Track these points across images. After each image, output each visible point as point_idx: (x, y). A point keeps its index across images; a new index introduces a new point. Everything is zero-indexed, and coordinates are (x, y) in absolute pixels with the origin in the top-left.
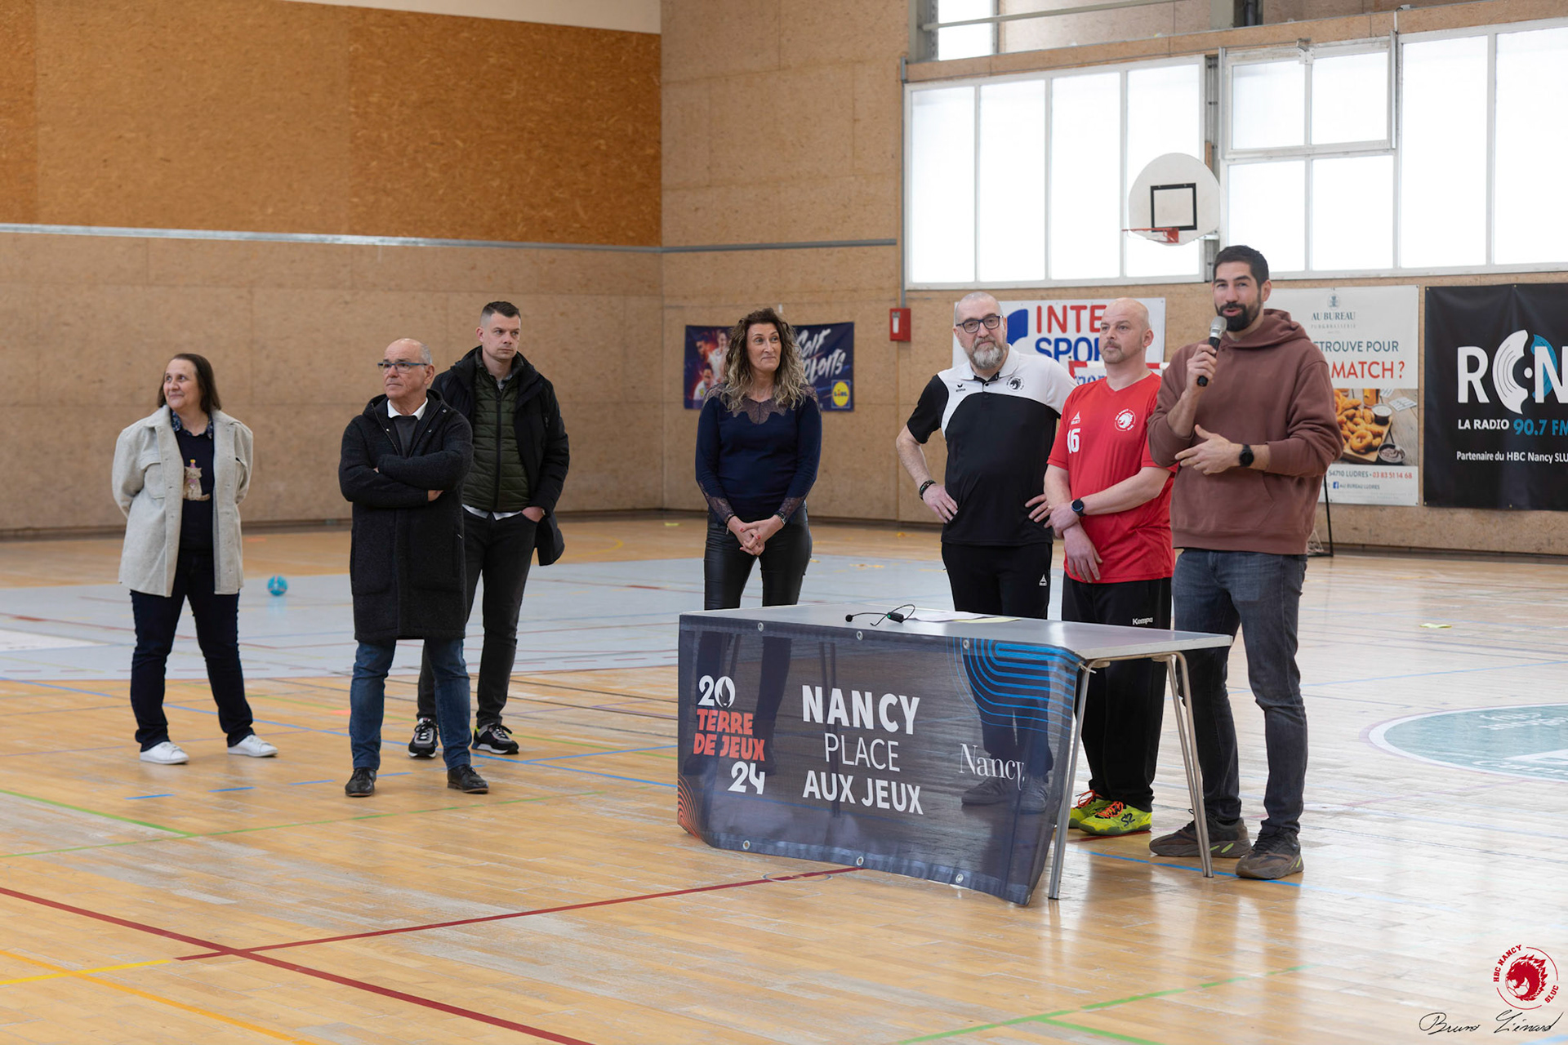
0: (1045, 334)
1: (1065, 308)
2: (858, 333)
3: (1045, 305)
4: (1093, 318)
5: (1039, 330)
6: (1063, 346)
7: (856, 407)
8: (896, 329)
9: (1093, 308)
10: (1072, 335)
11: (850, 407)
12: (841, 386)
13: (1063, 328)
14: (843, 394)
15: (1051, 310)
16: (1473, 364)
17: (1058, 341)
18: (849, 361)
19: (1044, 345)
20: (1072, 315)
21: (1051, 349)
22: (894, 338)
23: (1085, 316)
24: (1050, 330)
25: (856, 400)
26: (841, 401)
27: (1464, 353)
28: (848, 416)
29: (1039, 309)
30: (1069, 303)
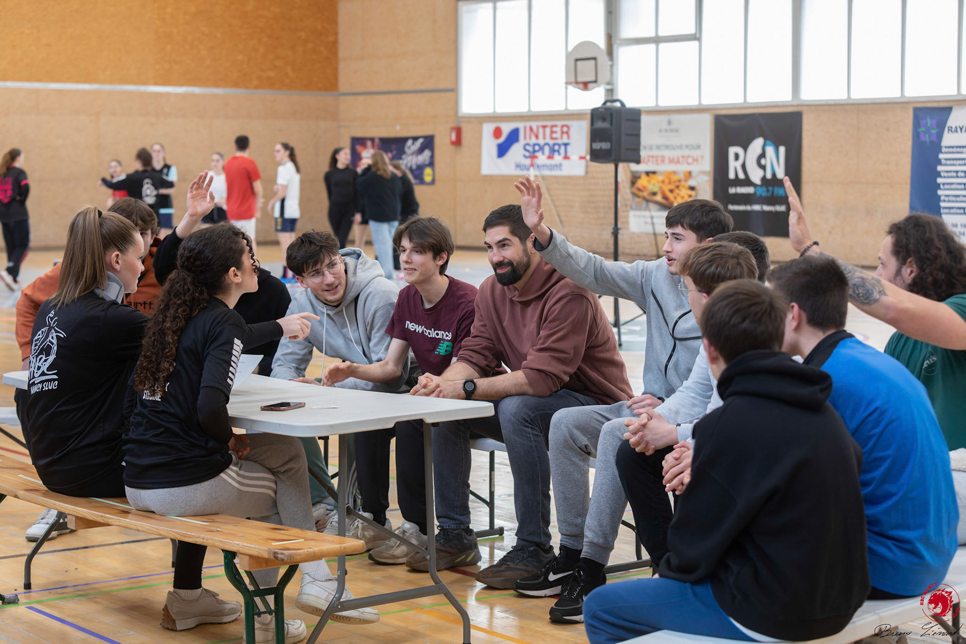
0: (528, 141)
1: (538, 127)
2: (438, 142)
3: (528, 124)
4: (552, 132)
5: (525, 138)
6: (537, 148)
7: (437, 182)
8: (454, 137)
9: (552, 126)
10: (541, 141)
11: (433, 182)
12: (428, 171)
13: (537, 137)
14: (428, 175)
15: (531, 129)
16: (737, 157)
17: (535, 145)
18: (432, 157)
19: (528, 147)
20: (541, 130)
21: (530, 149)
22: (453, 143)
23: (548, 130)
24: (530, 138)
25: (437, 177)
26: (428, 179)
27: (732, 150)
28: (432, 188)
29: (525, 128)
30: (541, 123)
